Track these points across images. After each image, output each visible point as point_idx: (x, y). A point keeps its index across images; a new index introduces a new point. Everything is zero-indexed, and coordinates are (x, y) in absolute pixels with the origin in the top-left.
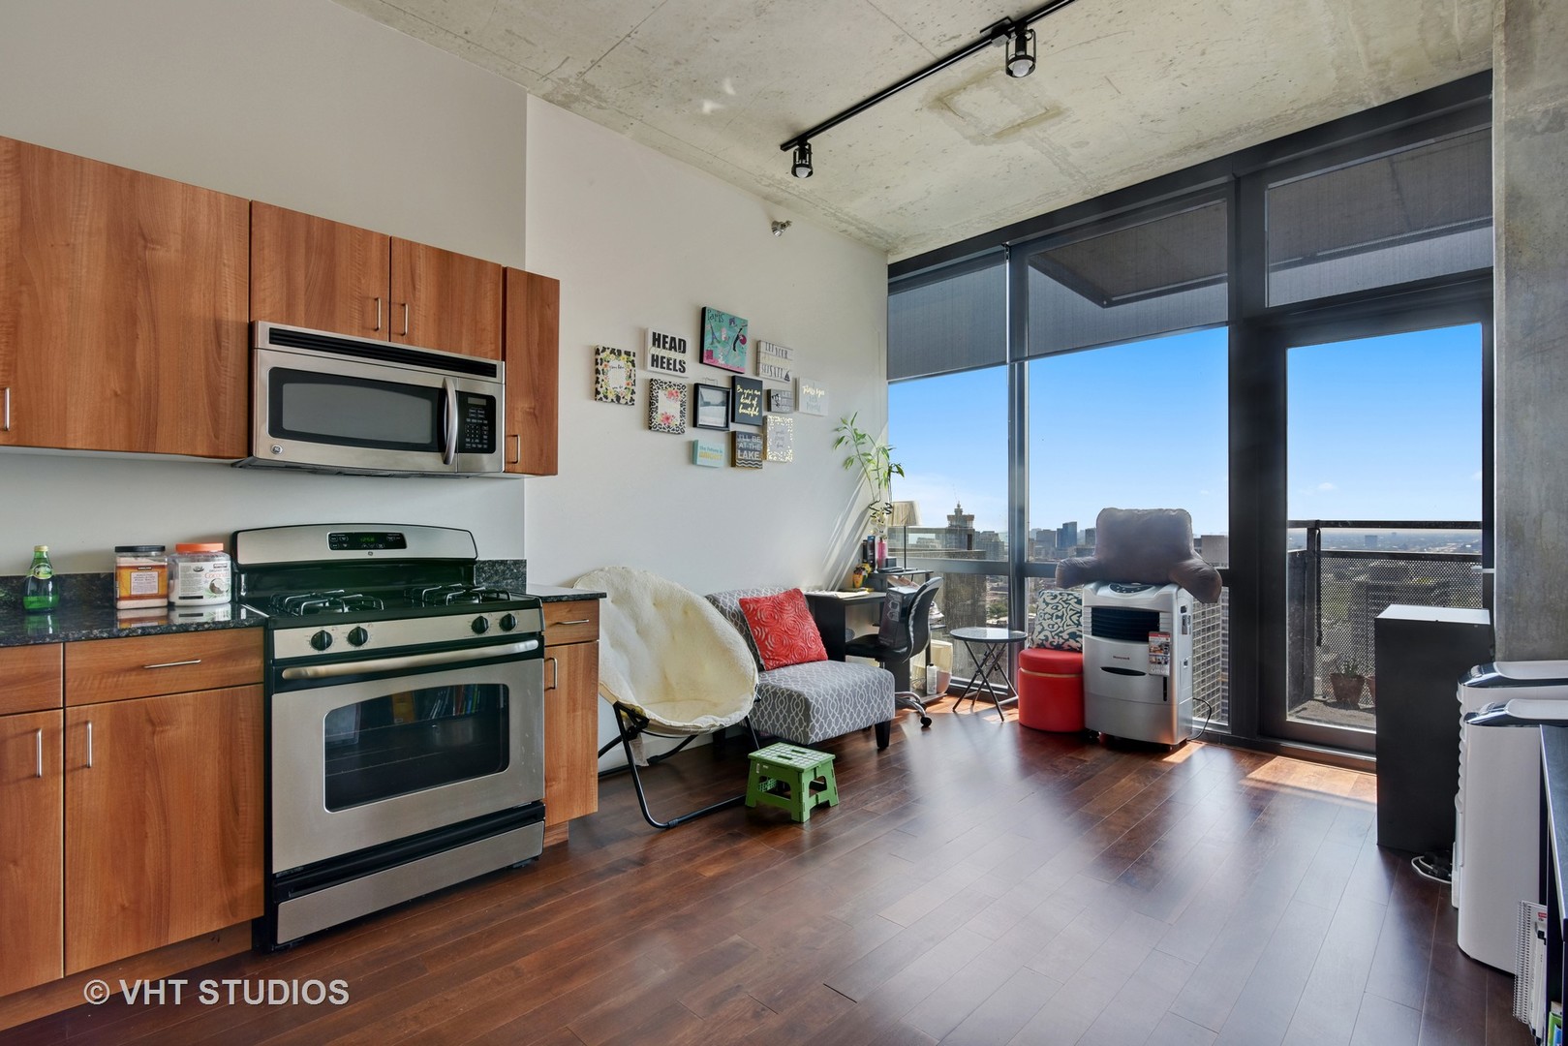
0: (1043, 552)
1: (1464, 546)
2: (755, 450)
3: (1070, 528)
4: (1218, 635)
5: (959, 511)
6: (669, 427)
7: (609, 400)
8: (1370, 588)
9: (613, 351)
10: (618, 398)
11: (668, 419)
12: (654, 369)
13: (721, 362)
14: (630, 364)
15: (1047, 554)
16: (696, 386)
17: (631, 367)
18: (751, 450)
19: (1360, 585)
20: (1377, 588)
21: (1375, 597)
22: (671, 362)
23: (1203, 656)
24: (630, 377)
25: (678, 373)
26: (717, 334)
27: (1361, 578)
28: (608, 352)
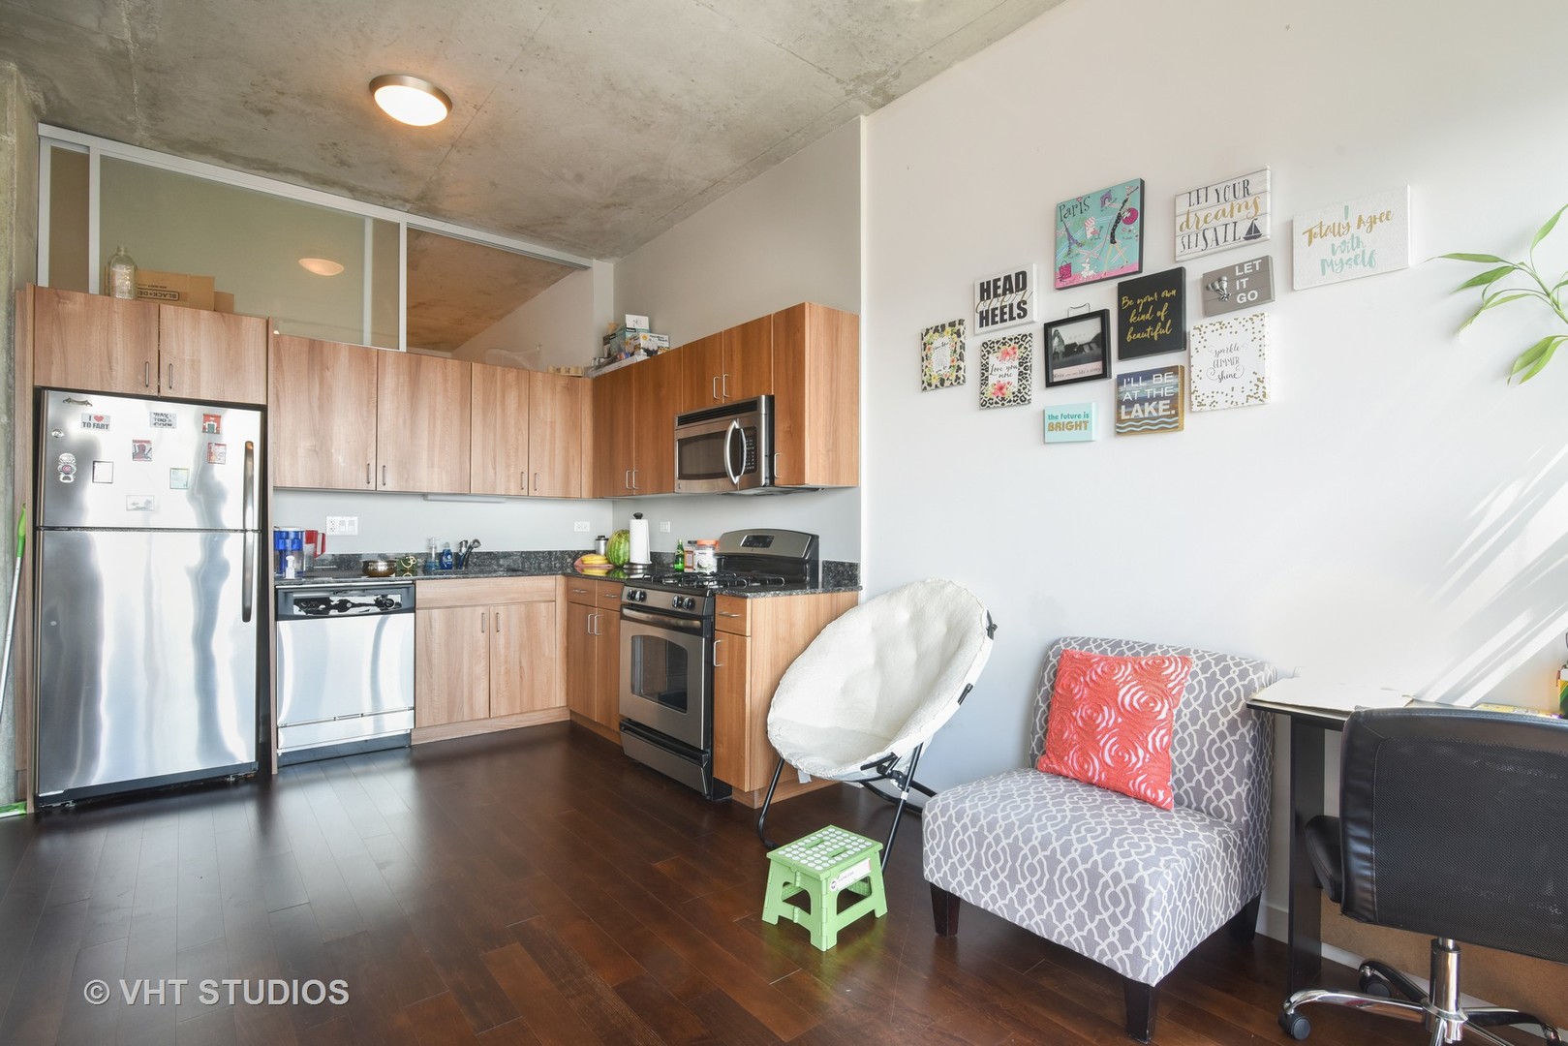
2: (1159, 398)
6: (1003, 399)
7: (933, 387)
9: (936, 330)
10: (942, 382)
11: (1001, 388)
12: (985, 329)
13: (1087, 273)
14: (955, 336)
16: (1048, 326)
17: (956, 339)
18: (1150, 400)
22: (1007, 310)
24: (955, 351)
25: (1018, 321)
26: (1077, 236)
28: (931, 332)
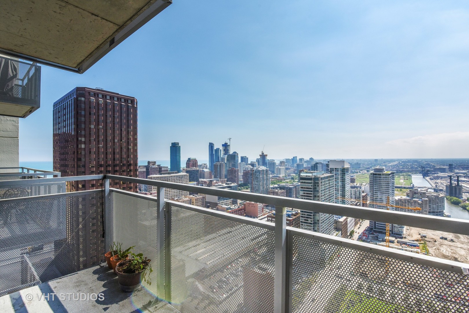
0: (288, 165)
1: (399, 162)
3: (295, 158)
4: (333, 189)
5: (263, 153)
8: (374, 174)
15: (289, 166)
19: (371, 174)
20: (375, 174)
21: (375, 177)
23: (329, 195)
27: (372, 172)
